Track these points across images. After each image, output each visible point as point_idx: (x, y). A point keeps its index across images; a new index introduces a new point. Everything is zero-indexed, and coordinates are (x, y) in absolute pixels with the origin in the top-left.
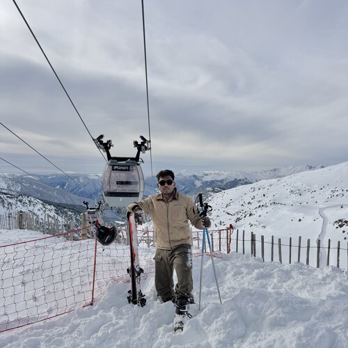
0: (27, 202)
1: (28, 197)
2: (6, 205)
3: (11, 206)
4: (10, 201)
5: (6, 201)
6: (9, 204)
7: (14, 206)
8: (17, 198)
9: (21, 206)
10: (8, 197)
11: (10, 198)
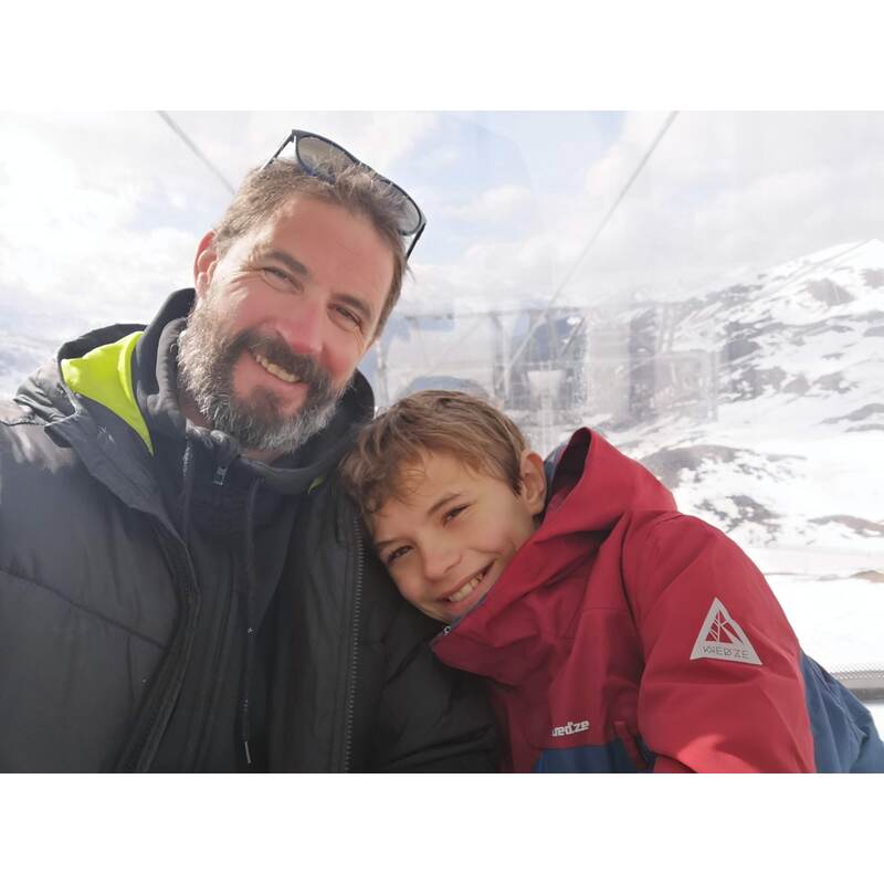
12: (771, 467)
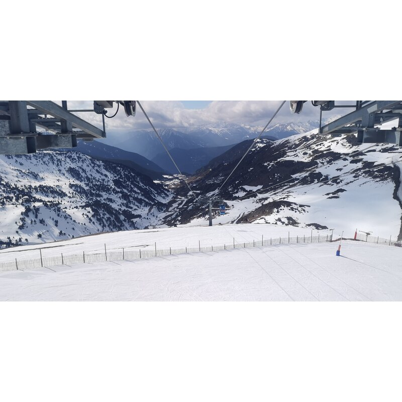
0: (76, 157)
1: (77, 154)
2: (56, 162)
3: (61, 162)
4: (59, 157)
5: (55, 158)
6: (58, 160)
7: (63, 163)
8: (66, 154)
9: (70, 162)
10: (56, 154)
11: (59, 154)
12: (300, 209)
